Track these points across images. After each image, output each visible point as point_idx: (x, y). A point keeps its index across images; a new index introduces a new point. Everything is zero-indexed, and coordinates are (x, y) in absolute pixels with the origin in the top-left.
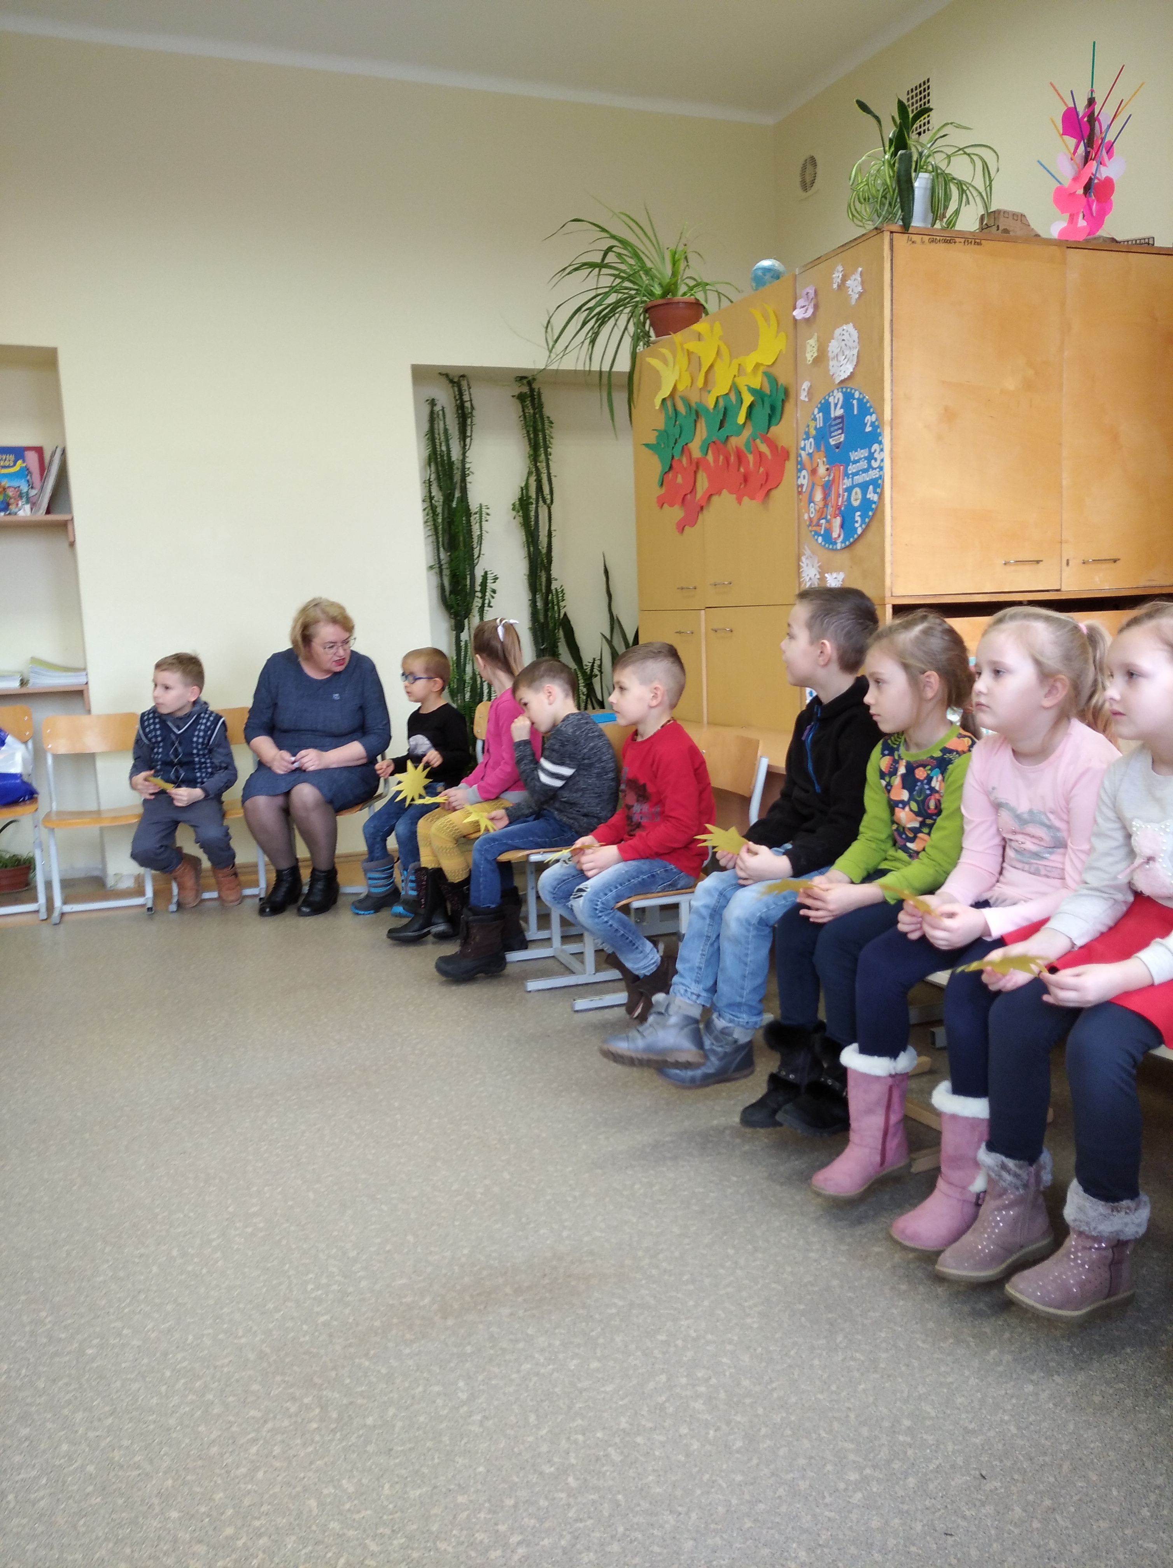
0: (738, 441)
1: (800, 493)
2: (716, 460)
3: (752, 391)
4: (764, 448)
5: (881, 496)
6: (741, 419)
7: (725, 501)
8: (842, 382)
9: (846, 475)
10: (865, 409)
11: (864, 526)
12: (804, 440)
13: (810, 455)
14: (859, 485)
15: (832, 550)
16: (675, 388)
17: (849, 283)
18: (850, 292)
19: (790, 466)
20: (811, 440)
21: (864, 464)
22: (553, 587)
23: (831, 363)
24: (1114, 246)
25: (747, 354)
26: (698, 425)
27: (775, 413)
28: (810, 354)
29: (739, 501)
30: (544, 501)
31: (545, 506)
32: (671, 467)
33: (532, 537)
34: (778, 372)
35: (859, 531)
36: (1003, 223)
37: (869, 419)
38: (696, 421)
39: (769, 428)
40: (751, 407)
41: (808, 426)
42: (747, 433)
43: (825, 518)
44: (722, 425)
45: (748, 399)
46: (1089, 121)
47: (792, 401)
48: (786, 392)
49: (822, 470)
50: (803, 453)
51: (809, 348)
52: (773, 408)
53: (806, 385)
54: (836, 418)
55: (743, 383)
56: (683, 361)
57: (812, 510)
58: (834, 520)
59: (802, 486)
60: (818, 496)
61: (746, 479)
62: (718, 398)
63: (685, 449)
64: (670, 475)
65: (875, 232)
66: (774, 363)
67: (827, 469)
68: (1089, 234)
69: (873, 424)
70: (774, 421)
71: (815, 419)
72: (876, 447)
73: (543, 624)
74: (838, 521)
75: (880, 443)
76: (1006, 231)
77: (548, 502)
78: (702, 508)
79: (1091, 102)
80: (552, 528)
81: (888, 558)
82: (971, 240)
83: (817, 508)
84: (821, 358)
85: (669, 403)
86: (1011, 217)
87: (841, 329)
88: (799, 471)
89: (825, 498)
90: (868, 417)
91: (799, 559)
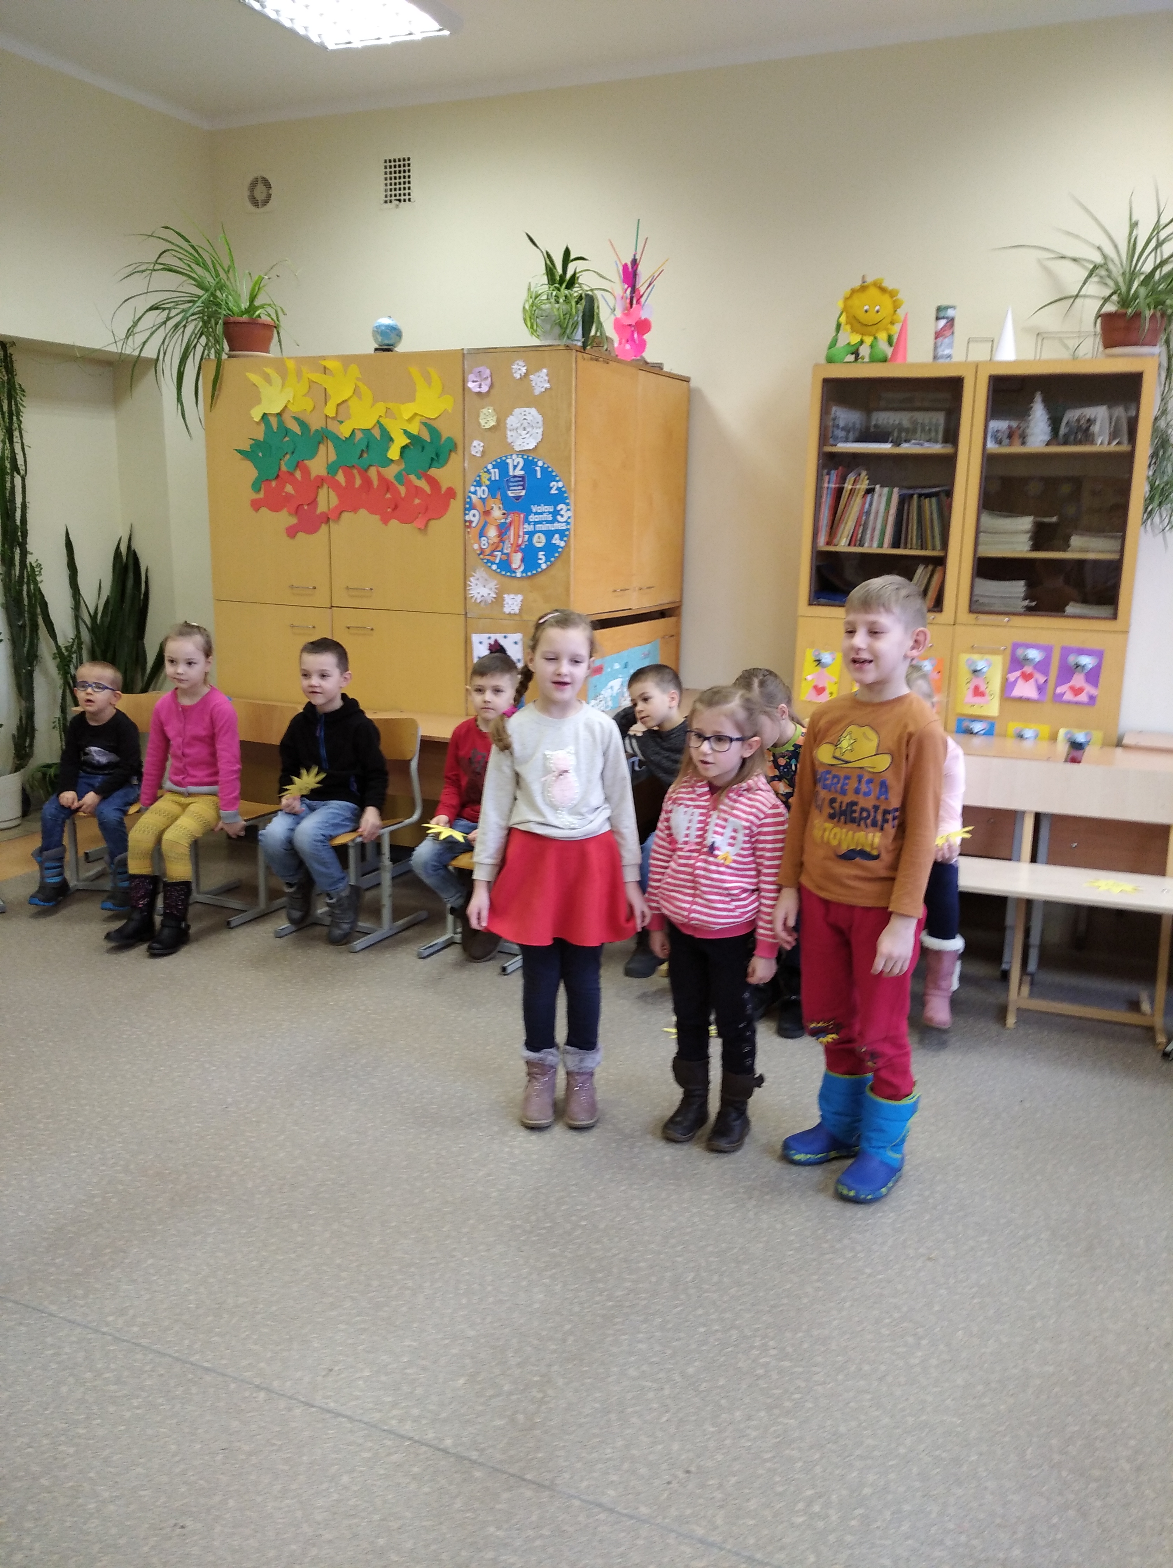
0: (384, 472)
1: (468, 527)
2: (349, 481)
3: (408, 436)
4: (420, 483)
5: (568, 544)
6: (392, 455)
7: (362, 517)
8: (524, 451)
9: (526, 521)
10: (550, 476)
11: (548, 563)
12: (475, 486)
13: (481, 499)
14: (541, 532)
15: (509, 577)
16: (284, 409)
17: (533, 377)
18: (535, 385)
19: (455, 504)
20: (484, 488)
21: (548, 517)
22: (28, 561)
23: (511, 435)
25: (401, 402)
26: (322, 447)
27: (437, 458)
28: (485, 422)
29: (385, 522)
30: (19, 473)
31: (19, 477)
32: (272, 477)
33: (7, 509)
34: (442, 426)
35: (543, 566)
38: (317, 443)
39: (428, 468)
40: (406, 448)
41: (480, 476)
42: (399, 468)
43: (501, 551)
44: (363, 454)
45: (402, 440)
46: (633, 275)
47: (459, 452)
48: (451, 444)
49: (497, 513)
50: (473, 496)
51: (484, 417)
52: (434, 454)
53: (477, 444)
54: (515, 477)
55: (394, 425)
56: (298, 386)
57: (484, 542)
58: (512, 554)
59: (471, 522)
60: (492, 533)
61: (394, 505)
62: (354, 430)
63: (299, 465)
64: (272, 483)
65: (563, 348)
66: (438, 418)
67: (504, 514)
68: (635, 357)
69: (559, 489)
70: (436, 464)
71: (488, 472)
72: (562, 506)
74: (517, 555)
75: (567, 504)
77: (22, 472)
78: (326, 520)
79: (635, 262)
80: (27, 501)
81: (572, 589)
83: (491, 542)
84: (499, 428)
85: (274, 420)
87: (521, 410)
88: (468, 509)
89: (501, 535)
90: (553, 483)
91: (467, 580)
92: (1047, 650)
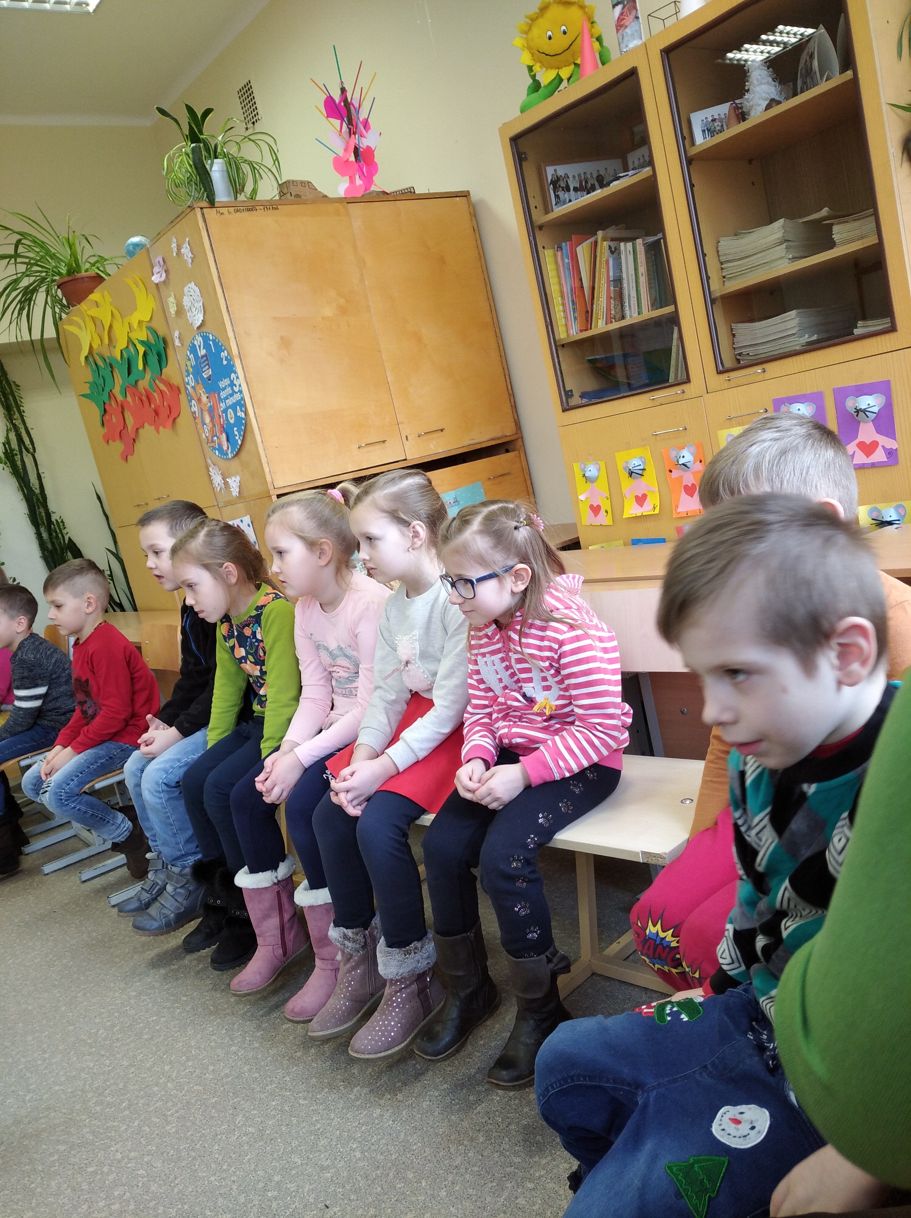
0: (144, 384)
1: (195, 418)
2: (134, 401)
3: (142, 343)
4: (162, 387)
5: (246, 413)
6: (141, 366)
7: (147, 431)
8: (198, 328)
9: (220, 400)
10: (219, 348)
11: (241, 438)
12: (187, 376)
13: (193, 387)
14: (230, 407)
15: (226, 459)
16: (91, 347)
17: (183, 251)
18: (186, 258)
19: (183, 397)
20: (191, 376)
21: (229, 390)
22: (53, 519)
23: (188, 314)
24: (386, 197)
25: (131, 314)
26: (114, 374)
27: (162, 358)
28: (173, 309)
29: (158, 431)
30: (27, 450)
31: (30, 455)
32: (105, 411)
33: (24, 482)
34: (155, 325)
35: (240, 442)
36: (294, 190)
37: (224, 354)
38: (112, 372)
39: (161, 371)
40: (145, 354)
41: (186, 365)
42: (148, 376)
43: (216, 436)
44: (129, 373)
45: (141, 349)
46: (345, 105)
47: (170, 346)
48: (165, 341)
49: (204, 399)
50: (188, 386)
51: (171, 305)
52: (159, 355)
53: (176, 334)
54: (203, 357)
55: (134, 336)
56: (91, 325)
57: (206, 430)
58: (221, 436)
59: (195, 412)
60: (207, 419)
61: (156, 413)
62: (121, 351)
63: (111, 394)
64: (107, 417)
65: (189, 210)
66: (151, 317)
67: (208, 397)
68: (366, 190)
69: (226, 358)
70: (163, 364)
71: (189, 359)
72: (233, 376)
73: (52, 551)
74: (224, 437)
75: (235, 372)
76: (298, 196)
77: (31, 450)
78: (134, 440)
79: (343, 90)
80: (40, 472)
81: (264, 460)
82: (270, 206)
83: (209, 429)
84: (180, 311)
85: (91, 359)
86: (299, 185)
87: (187, 287)
88: (190, 401)
89: (212, 420)
90: (222, 353)
91: (208, 471)
92: (816, 398)
